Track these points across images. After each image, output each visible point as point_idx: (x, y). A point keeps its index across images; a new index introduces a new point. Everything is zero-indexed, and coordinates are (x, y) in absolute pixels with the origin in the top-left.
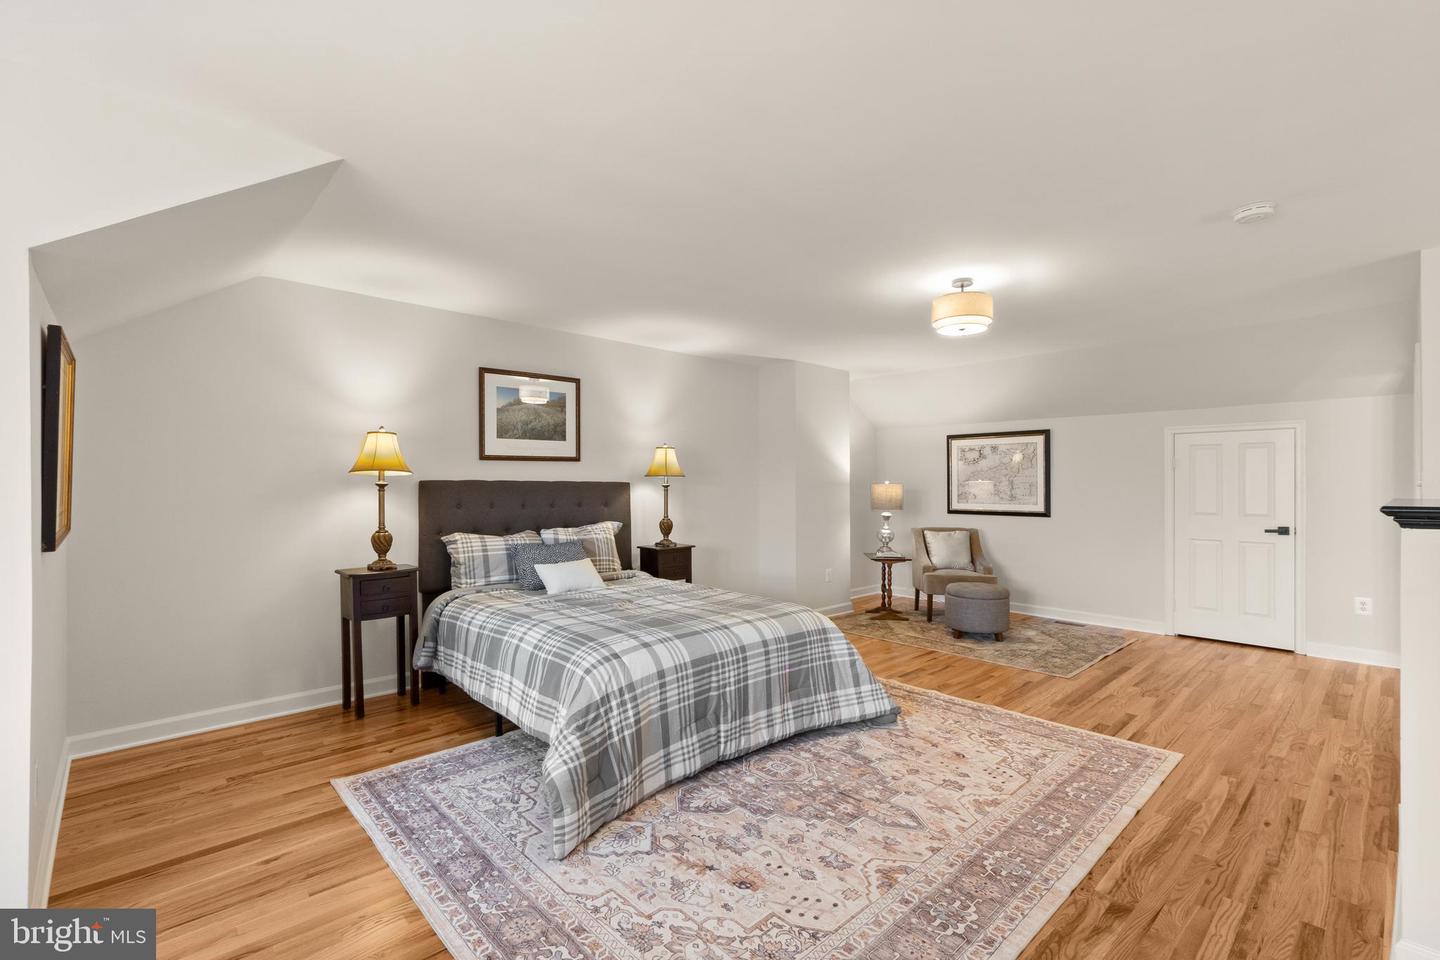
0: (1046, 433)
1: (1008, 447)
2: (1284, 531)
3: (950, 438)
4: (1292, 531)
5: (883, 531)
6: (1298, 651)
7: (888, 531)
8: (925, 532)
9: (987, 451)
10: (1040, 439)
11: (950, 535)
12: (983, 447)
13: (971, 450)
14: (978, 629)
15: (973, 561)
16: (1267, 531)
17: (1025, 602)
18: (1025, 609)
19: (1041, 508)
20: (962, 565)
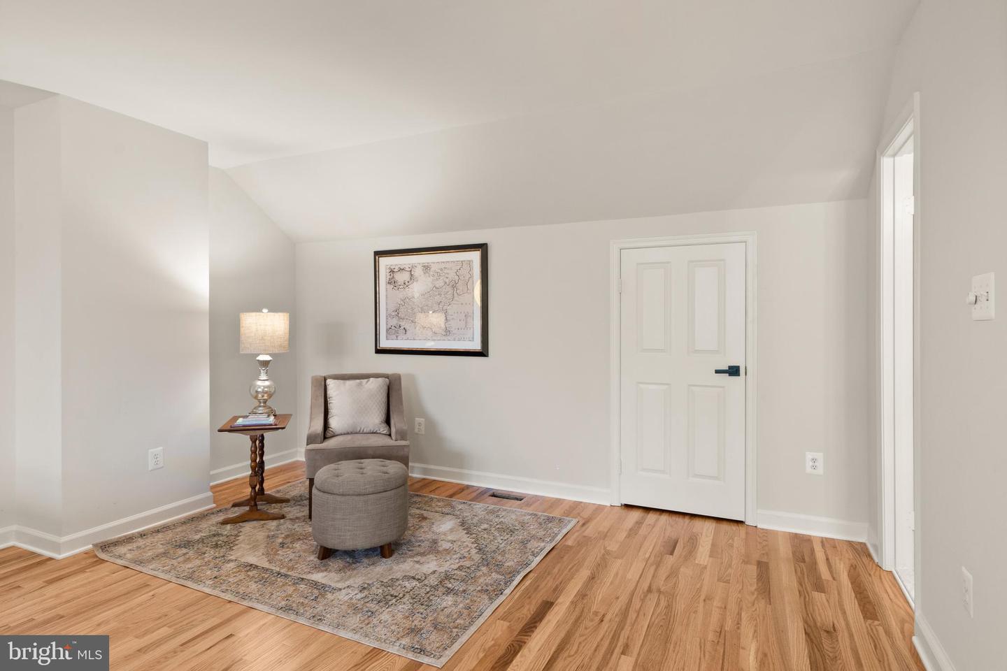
0: (483, 248)
1: (443, 266)
2: (734, 371)
3: (378, 254)
4: (742, 371)
5: (259, 383)
6: (748, 522)
7: (267, 383)
8: (329, 381)
9: (418, 272)
10: (476, 256)
11: (360, 384)
12: (413, 267)
13: (401, 270)
14: (349, 544)
15: (388, 421)
16: (717, 372)
17: (461, 467)
18: (461, 476)
19: (476, 345)
20: (371, 428)
